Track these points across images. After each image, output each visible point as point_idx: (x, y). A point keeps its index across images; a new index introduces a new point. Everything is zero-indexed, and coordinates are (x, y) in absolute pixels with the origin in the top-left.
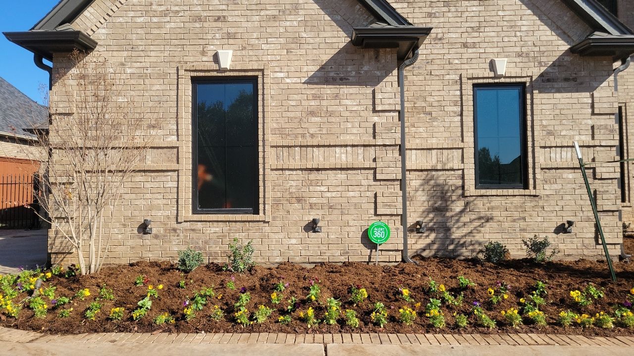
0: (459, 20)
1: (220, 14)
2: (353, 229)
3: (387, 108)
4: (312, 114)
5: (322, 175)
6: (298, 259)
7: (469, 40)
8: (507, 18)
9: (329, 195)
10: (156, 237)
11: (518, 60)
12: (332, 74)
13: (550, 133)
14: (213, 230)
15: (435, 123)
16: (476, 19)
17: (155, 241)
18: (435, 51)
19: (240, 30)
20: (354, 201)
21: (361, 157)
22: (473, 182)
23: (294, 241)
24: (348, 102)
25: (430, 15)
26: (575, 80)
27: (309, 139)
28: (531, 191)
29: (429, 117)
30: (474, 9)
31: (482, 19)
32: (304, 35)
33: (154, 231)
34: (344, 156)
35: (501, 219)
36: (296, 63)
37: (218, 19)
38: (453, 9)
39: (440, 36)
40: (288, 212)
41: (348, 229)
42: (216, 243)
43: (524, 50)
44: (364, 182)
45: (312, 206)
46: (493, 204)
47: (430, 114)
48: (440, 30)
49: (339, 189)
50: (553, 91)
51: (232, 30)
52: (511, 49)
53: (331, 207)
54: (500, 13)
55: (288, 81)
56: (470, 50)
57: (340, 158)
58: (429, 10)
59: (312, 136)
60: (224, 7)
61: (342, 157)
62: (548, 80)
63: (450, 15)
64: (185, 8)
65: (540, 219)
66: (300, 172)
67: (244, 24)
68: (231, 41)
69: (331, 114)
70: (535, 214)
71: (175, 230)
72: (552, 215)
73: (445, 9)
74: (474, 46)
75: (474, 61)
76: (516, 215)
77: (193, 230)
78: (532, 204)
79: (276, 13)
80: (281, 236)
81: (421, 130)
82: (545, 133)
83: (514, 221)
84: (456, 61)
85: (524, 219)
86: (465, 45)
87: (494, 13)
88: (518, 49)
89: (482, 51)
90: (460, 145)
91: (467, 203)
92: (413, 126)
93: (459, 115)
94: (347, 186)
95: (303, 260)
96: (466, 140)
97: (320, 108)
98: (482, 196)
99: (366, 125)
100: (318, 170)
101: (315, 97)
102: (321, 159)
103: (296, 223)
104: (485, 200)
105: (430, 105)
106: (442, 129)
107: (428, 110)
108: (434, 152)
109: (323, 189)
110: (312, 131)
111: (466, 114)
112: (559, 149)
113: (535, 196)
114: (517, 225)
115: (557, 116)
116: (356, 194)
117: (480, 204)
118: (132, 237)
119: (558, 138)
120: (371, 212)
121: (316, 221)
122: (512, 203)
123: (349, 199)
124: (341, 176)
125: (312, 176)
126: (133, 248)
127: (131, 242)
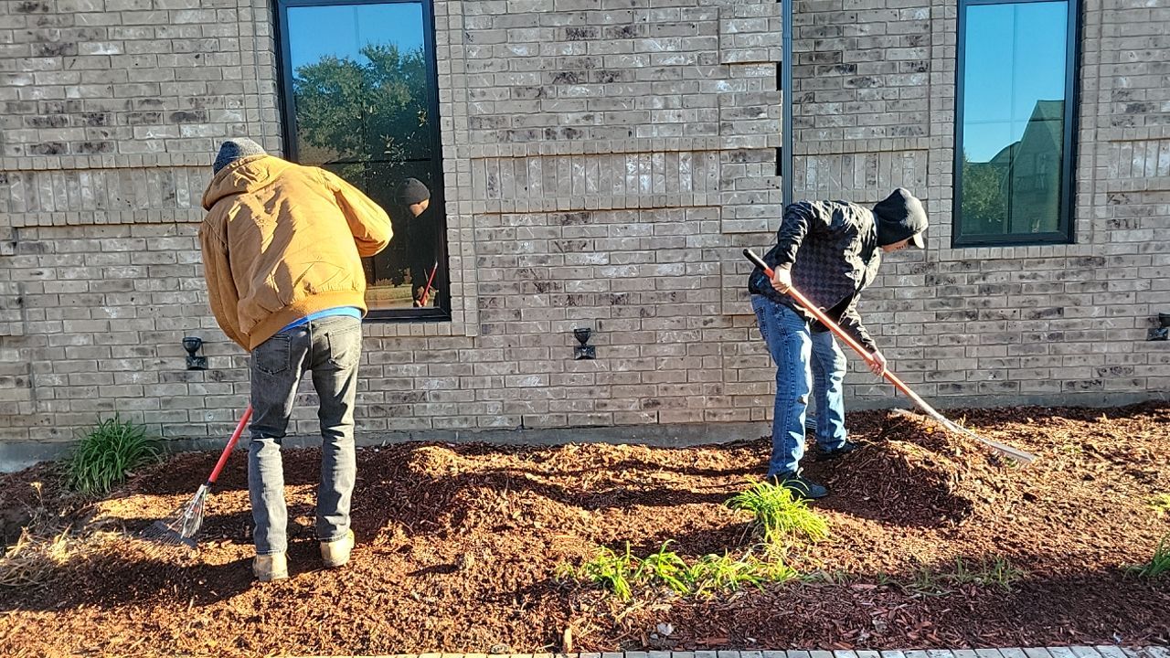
3: (748, 55)
4: (567, 77)
5: (595, 225)
6: (543, 421)
9: (612, 272)
10: (218, 376)
15: (864, 92)
17: (216, 386)
20: (668, 286)
21: (686, 181)
23: (533, 380)
24: (655, 45)
27: (562, 139)
28: (1082, 248)
29: (849, 76)
33: (213, 363)
34: (645, 179)
35: (1008, 312)
40: (518, 314)
41: (658, 350)
44: (695, 241)
45: (572, 300)
46: (991, 280)
47: (852, 68)
49: (636, 257)
53: (616, 301)
57: (637, 182)
59: (570, 132)
61: (640, 178)
65: (1096, 311)
66: (542, 220)
69: (611, 77)
70: (1086, 298)
72: (1127, 300)
76: (1044, 302)
78: (1082, 278)
80: (505, 368)
81: (831, 108)
83: (1038, 315)
85: (1060, 311)
90: (924, 142)
91: (930, 280)
92: (811, 99)
93: (921, 70)
94: (653, 249)
95: (555, 422)
96: (936, 129)
97: (587, 63)
98: (966, 264)
99: (702, 100)
100: (585, 215)
101: (574, 34)
102: (591, 187)
103: (537, 340)
104: (974, 272)
105: (853, 46)
106: (880, 105)
107: (847, 58)
108: (859, 161)
109: (596, 258)
110: (568, 120)
111: (936, 64)
112: (1152, 146)
113: (1089, 260)
114: (1045, 325)
115: (1157, 64)
116: (676, 269)
117: (962, 279)
118: (163, 378)
119: (1154, 119)
120: (712, 309)
121: (583, 336)
122: (1034, 277)
123: (657, 281)
124: (641, 228)
125: (572, 231)
126: (167, 402)
127: (161, 390)
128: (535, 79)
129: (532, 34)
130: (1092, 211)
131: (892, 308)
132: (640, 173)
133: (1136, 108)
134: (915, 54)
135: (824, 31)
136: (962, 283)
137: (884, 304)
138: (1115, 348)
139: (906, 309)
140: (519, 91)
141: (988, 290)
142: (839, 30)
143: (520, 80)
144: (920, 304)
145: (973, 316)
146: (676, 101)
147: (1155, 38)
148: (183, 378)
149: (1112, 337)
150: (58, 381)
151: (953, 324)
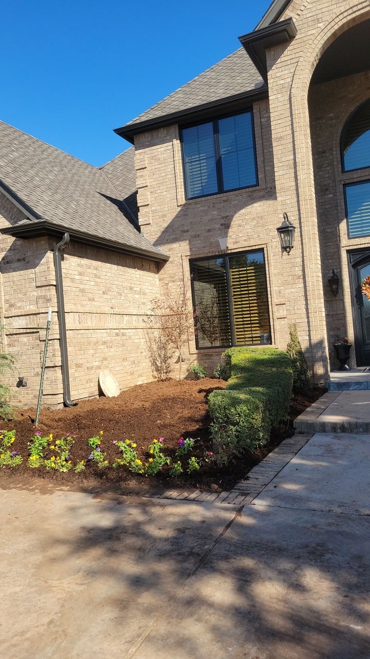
13: (11, 306)
26: (24, 259)
50: (11, 271)
82: (8, 305)
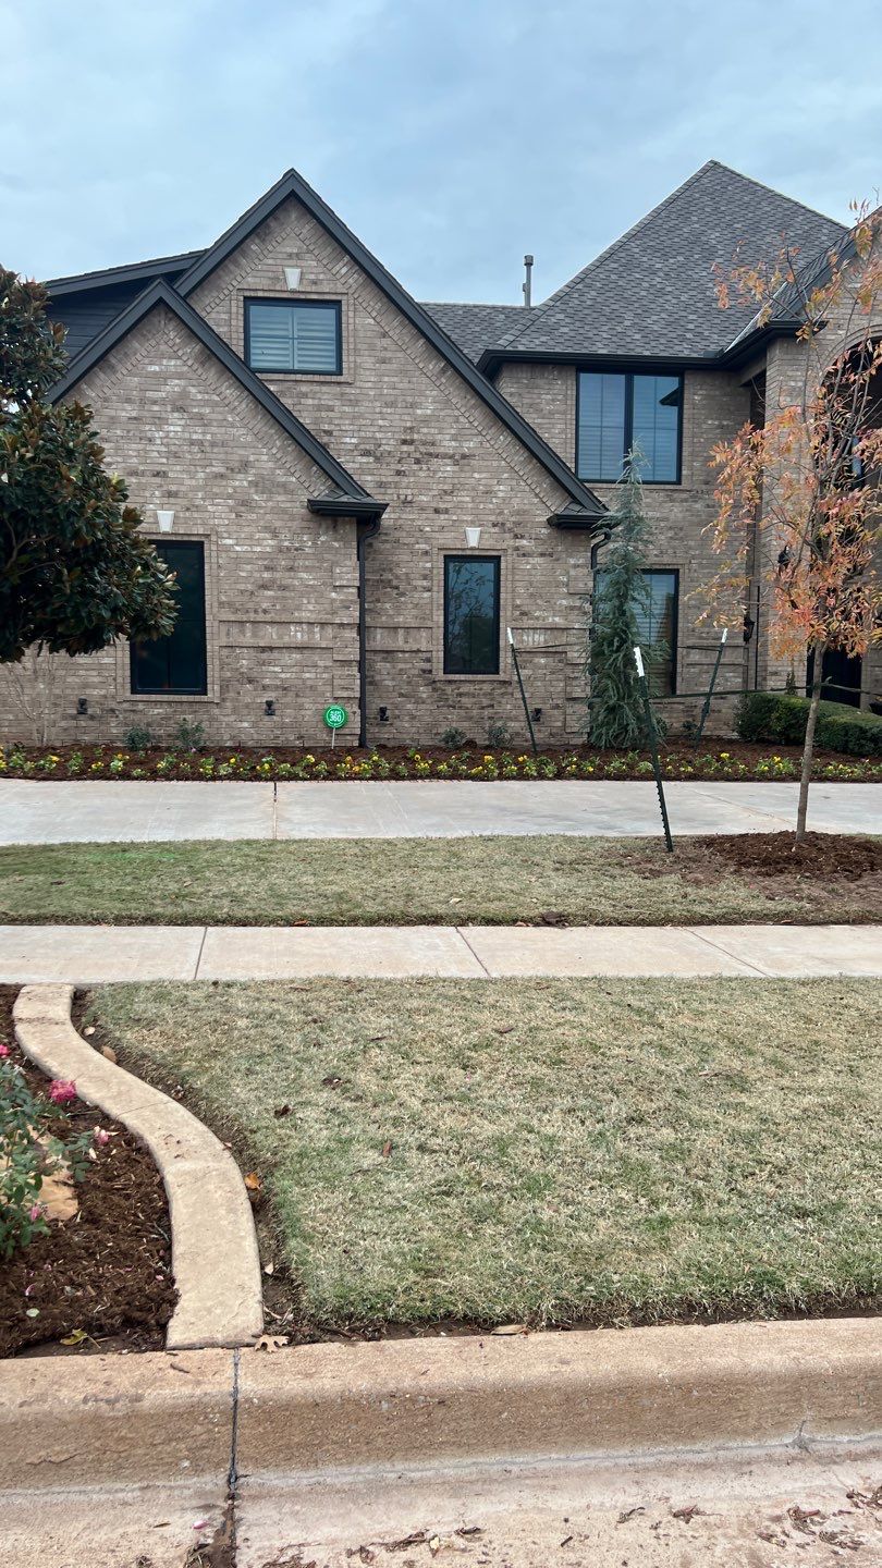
0: (429, 480)
1: (158, 468)
2: (309, 712)
3: (345, 583)
4: (264, 587)
5: (276, 654)
6: (250, 744)
7: (442, 506)
8: (483, 482)
9: (283, 676)
10: (92, 718)
11: (493, 530)
12: (286, 544)
14: (156, 711)
15: (403, 599)
16: (449, 481)
17: (91, 723)
18: (404, 516)
19: (183, 488)
20: (309, 683)
21: (318, 636)
22: (441, 666)
23: (246, 725)
24: (304, 575)
25: (398, 473)
26: (551, 555)
27: (262, 615)
28: (502, 676)
29: (396, 591)
30: (448, 469)
31: (456, 481)
32: (256, 498)
33: (90, 711)
34: (299, 634)
35: (469, 706)
36: (246, 529)
37: (157, 474)
38: (424, 467)
39: (409, 498)
40: (239, 693)
41: (303, 712)
42: (160, 725)
43: (500, 519)
44: (320, 663)
45: (264, 688)
46: (461, 690)
47: (397, 588)
48: (409, 492)
49: (294, 670)
50: (528, 567)
51: (174, 488)
52: (487, 517)
53: (285, 689)
54: (476, 475)
55: (238, 548)
56: (442, 517)
57: (295, 636)
58: (399, 467)
59: (265, 611)
60: (164, 460)
61: (297, 635)
62: (524, 555)
63: (422, 474)
64: (119, 459)
65: (509, 707)
66: (251, 650)
67: (187, 482)
68: (172, 500)
69: (284, 588)
70: (504, 701)
71: (113, 711)
73: (415, 467)
74: (446, 511)
75: (445, 529)
76: (485, 702)
77: (133, 711)
78: (503, 690)
79: (223, 470)
80: (232, 718)
81: (388, 606)
82: (518, 612)
83: (483, 708)
84: (428, 529)
85: (493, 706)
86: (437, 511)
87: (468, 475)
88: (493, 518)
89: (455, 518)
90: (429, 624)
91: (435, 690)
92: (378, 600)
93: (429, 591)
94: (303, 667)
95: (255, 745)
96: (435, 619)
97: (273, 581)
98: (450, 682)
99: (324, 601)
100: (271, 649)
101: (268, 568)
102: (274, 637)
103: (247, 706)
104: (454, 686)
105: (397, 577)
106: (410, 606)
107: (395, 583)
108: (401, 632)
109: (277, 669)
110: (264, 606)
111: (435, 589)
112: (531, 632)
113: (505, 682)
114: (486, 712)
115: (532, 594)
116: (312, 676)
117: (449, 689)
118: (65, 717)
119: (531, 619)
120: (328, 695)
121: (269, 704)
122: (481, 689)
123: (304, 680)
124: (296, 656)
125: (264, 656)
126: (65, 730)
127: (63, 724)
128: (250, 587)
129: (249, 567)
130: (506, 659)
131: (416, 702)
132: (297, 632)
133: (523, 614)
134: (425, 583)
135: (384, 570)
136: (449, 692)
137: (413, 700)
138: (517, 724)
139: (423, 703)
140: (242, 592)
141: (460, 695)
142: (391, 570)
143: (242, 587)
144: (429, 701)
145: (454, 707)
146: (313, 601)
147: (531, 583)
148: (74, 718)
149: (516, 719)
150: (11, 718)
151: (445, 710)
